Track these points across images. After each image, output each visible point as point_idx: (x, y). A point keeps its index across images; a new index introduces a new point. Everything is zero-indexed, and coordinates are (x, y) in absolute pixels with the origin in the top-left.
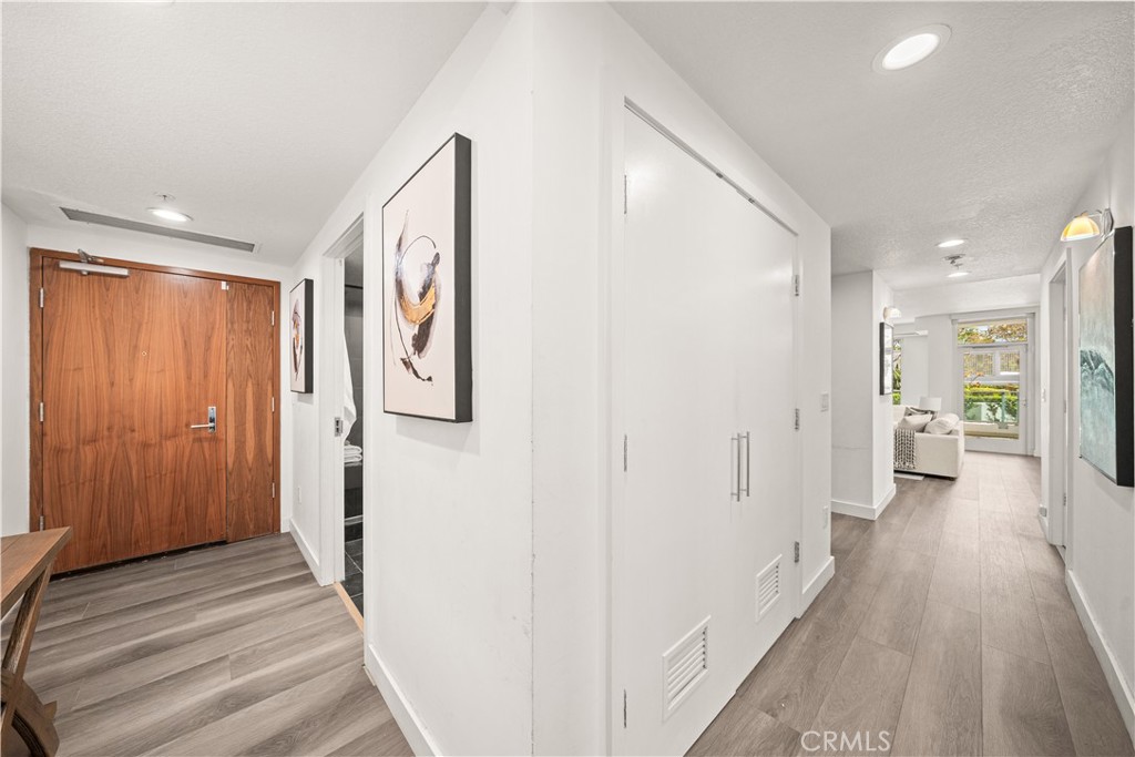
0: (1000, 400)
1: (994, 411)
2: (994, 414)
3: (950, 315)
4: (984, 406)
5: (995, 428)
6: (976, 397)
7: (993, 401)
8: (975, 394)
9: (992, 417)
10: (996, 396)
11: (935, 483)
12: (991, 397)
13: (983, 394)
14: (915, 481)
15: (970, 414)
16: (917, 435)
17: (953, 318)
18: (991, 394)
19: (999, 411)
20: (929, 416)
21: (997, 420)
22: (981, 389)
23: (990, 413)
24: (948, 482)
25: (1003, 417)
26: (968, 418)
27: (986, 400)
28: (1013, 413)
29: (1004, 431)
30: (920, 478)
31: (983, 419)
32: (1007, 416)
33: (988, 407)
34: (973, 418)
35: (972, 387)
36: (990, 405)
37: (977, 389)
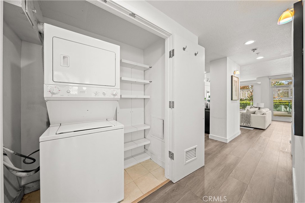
0: (288, 105)
2: (286, 109)
3: (268, 77)
4: (283, 107)
5: (286, 114)
7: (286, 105)
8: (280, 103)
11: (257, 131)
13: (283, 103)
14: (250, 130)
15: (278, 109)
16: (251, 115)
17: (270, 78)
18: (285, 103)
19: (288, 108)
20: (257, 109)
21: (287, 111)
22: (282, 101)
24: (262, 131)
25: (289, 110)
26: (277, 111)
29: (289, 115)
30: (252, 129)
31: (282, 111)
33: (284, 107)
34: (279, 110)
35: (279, 101)
36: (285, 106)
37: (281, 101)
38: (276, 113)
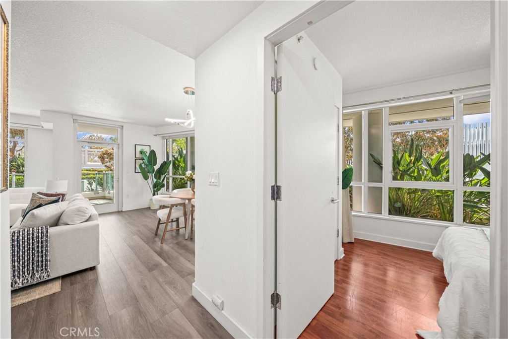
0: (95, 178)
1: (91, 184)
2: (91, 186)
4: (86, 182)
7: (91, 178)
9: (90, 188)
10: (92, 176)
12: (89, 176)
16: (52, 230)
17: (73, 117)
18: (90, 174)
23: (89, 186)
25: (96, 188)
27: (87, 178)
28: (101, 185)
29: (97, 196)
32: (98, 186)
36: (88, 181)
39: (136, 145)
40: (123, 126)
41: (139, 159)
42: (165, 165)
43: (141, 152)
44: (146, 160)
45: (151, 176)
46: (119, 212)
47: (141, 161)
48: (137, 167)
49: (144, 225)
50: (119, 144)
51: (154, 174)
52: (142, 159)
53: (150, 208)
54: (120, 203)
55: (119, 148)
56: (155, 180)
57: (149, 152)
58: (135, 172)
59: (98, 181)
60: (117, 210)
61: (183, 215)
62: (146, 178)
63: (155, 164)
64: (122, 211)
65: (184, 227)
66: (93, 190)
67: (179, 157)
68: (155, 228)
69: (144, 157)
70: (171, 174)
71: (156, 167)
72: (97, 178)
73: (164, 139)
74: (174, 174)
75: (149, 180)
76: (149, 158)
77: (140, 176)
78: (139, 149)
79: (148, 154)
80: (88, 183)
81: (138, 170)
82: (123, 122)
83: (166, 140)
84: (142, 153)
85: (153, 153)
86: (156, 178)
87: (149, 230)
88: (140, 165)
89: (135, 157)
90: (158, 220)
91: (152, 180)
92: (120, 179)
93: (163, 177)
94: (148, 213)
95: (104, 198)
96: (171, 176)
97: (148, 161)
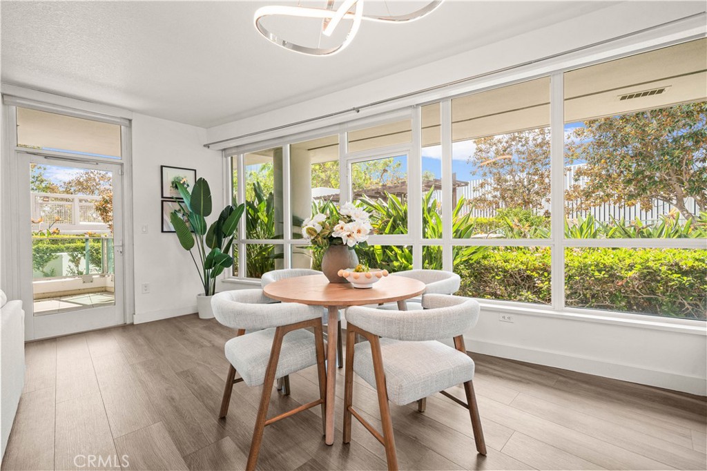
0: (84, 249)
1: (76, 261)
2: (77, 266)
4: (66, 257)
5: (77, 283)
6: (55, 246)
7: (75, 249)
8: (54, 241)
9: (75, 269)
10: (79, 244)
12: (73, 245)
13: (64, 241)
15: (47, 268)
18: (72, 241)
19: (83, 262)
21: (80, 273)
22: (60, 237)
23: (73, 265)
25: (88, 269)
26: (46, 275)
27: (68, 248)
28: (97, 262)
29: (88, 285)
31: (64, 273)
32: (92, 266)
33: (70, 258)
34: (51, 274)
35: (50, 234)
36: (72, 255)
37: (55, 236)
38: (43, 284)
39: (162, 167)
40: (130, 121)
41: (171, 199)
42: (229, 214)
43: (176, 185)
44: (187, 202)
45: (200, 241)
46: (126, 328)
47: (176, 206)
48: (167, 218)
49: (186, 374)
50: (122, 165)
51: (205, 236)
52: (179, 200)
53: (196, 315)
54: (129, 304)
55: (122, 174)
56: (208, 251)
57: (192, 184)
58: (162, 231)
59: (92, 255)
60: (121, 322)
61: (313, 358)
62: (187, 245)
63: (208, 211)
64: (132, 324)
65: (318, 403)
66: (81, 273)
67: (256, 201)
68: (221, 391)
69: (182, 196)
70: (243, 236)
71: (211, 220)
72: (88, 248)
73: (226, 157)
74: (249, 236)
75: (195, 249)
76: (195, 196)
77: (174, 239)
78: (170, 176)
79: (190, 190)
80: (70, 260)
81: (169, 225)
82: (131, 110)
83: (230, 158)
84: (176, 187)
85: (202, 186)
86: (209, 246)
87: (200, 396)
88: (174, 215)
89: (162, 197)
90: (227, 372)
91: (200, 249)
92: (126, 247)
93: (225, 242)
94: (195, 331)
95: (104, 291)
96: (243, 242)
97: (192, 205)
